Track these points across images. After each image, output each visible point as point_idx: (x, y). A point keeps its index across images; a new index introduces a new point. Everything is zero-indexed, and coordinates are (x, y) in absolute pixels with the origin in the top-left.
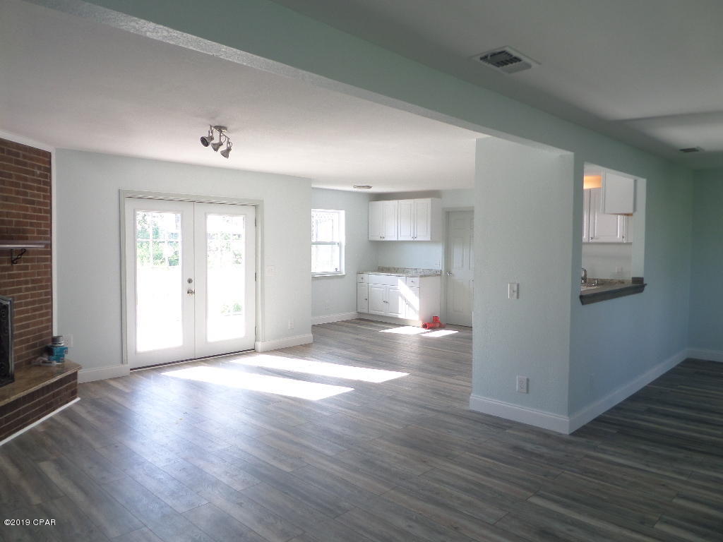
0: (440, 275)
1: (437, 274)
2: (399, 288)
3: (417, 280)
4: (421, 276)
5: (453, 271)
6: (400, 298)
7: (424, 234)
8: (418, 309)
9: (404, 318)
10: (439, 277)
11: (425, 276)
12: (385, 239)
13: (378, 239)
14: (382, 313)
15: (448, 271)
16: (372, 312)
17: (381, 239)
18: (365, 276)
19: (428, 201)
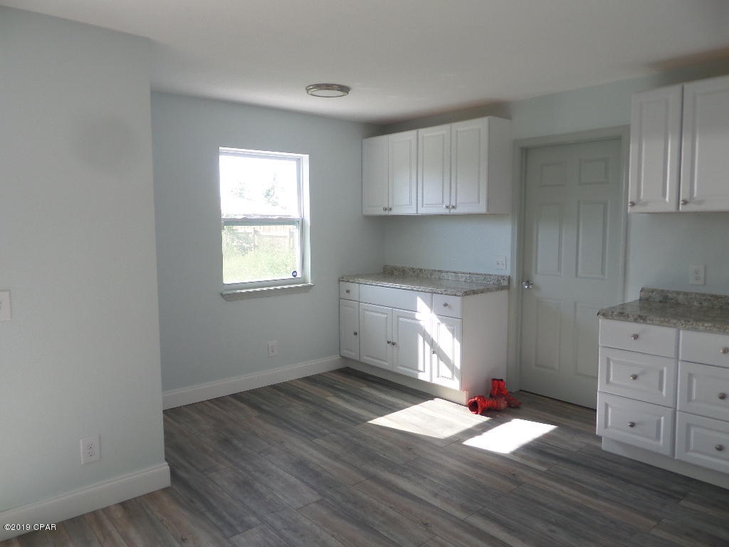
0: (508, 287)
1: (501, 285)
2: (417, 316)
3: (456, 301)
4: (466, 293)
5: (537, 279)
6: (421, 339)
7: (471, 199)
8: (458, 364)
9: (428, 380)
10: (505, 292)
11: (474, 292)
12: (395, 212)
13: (380, 212)
14: (386, 365)
15: (525, 276)
16: (366, 359)
17: (386, 213)
18: (353, 287)
19: (481, 124)
